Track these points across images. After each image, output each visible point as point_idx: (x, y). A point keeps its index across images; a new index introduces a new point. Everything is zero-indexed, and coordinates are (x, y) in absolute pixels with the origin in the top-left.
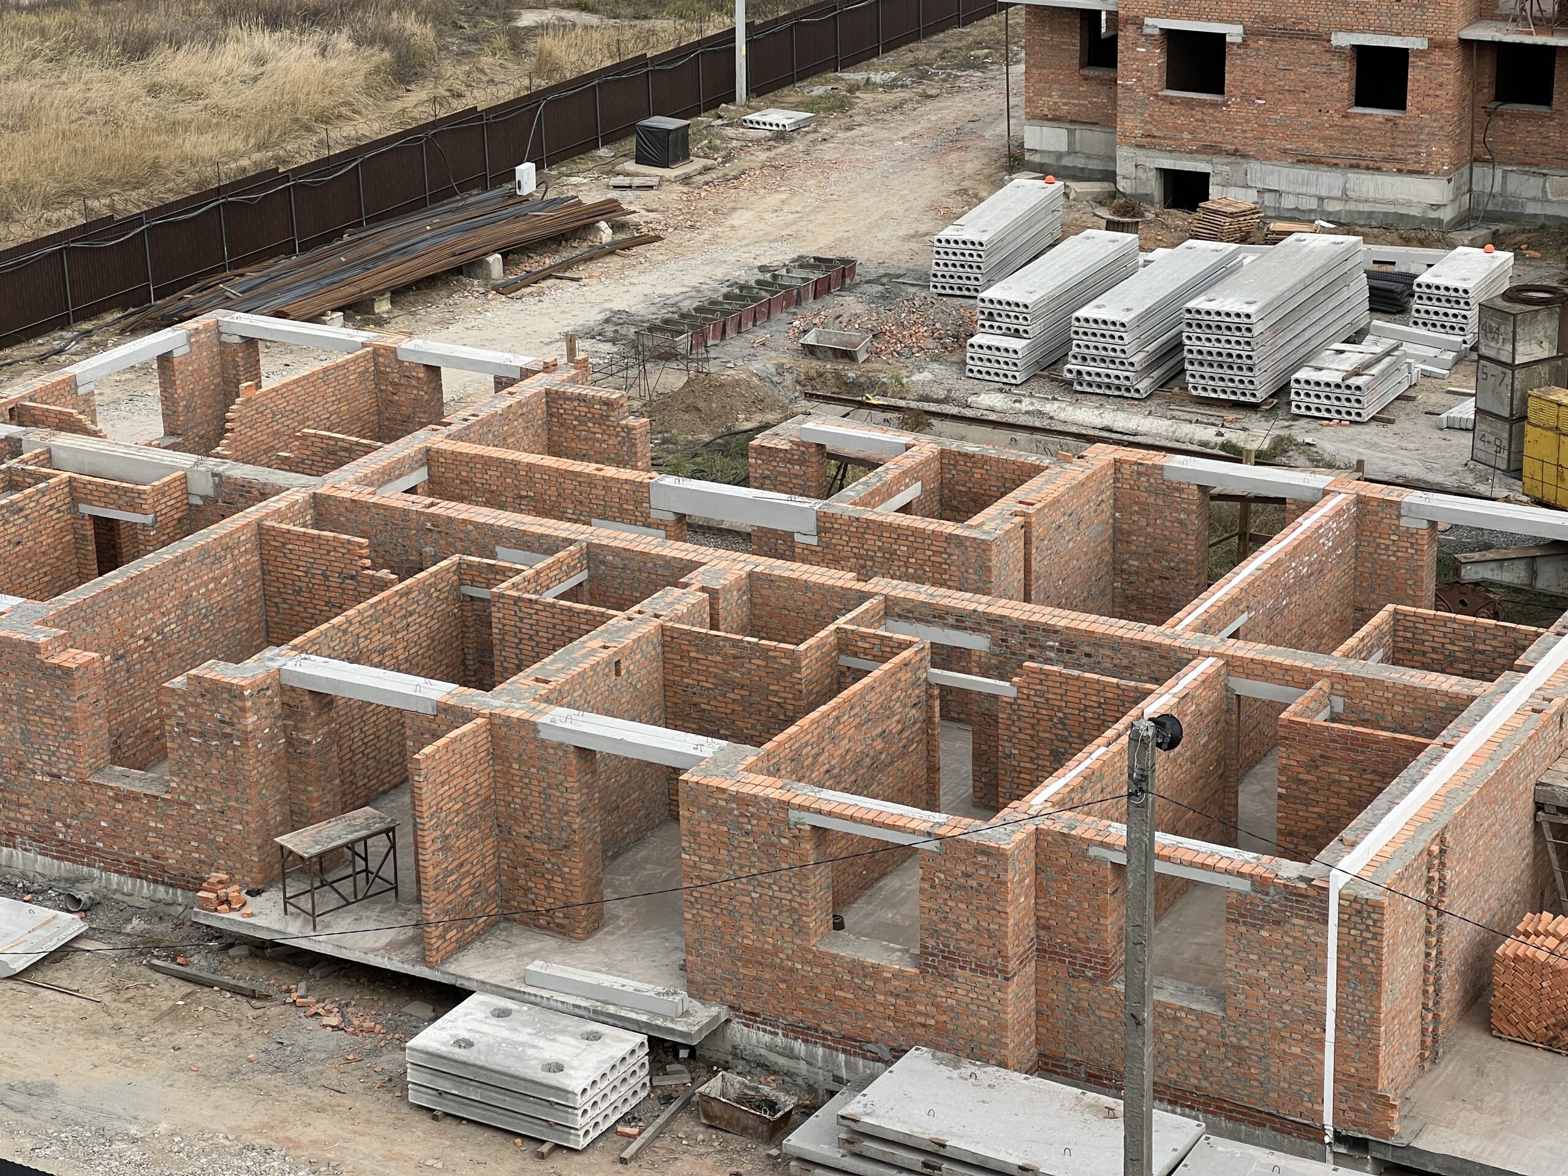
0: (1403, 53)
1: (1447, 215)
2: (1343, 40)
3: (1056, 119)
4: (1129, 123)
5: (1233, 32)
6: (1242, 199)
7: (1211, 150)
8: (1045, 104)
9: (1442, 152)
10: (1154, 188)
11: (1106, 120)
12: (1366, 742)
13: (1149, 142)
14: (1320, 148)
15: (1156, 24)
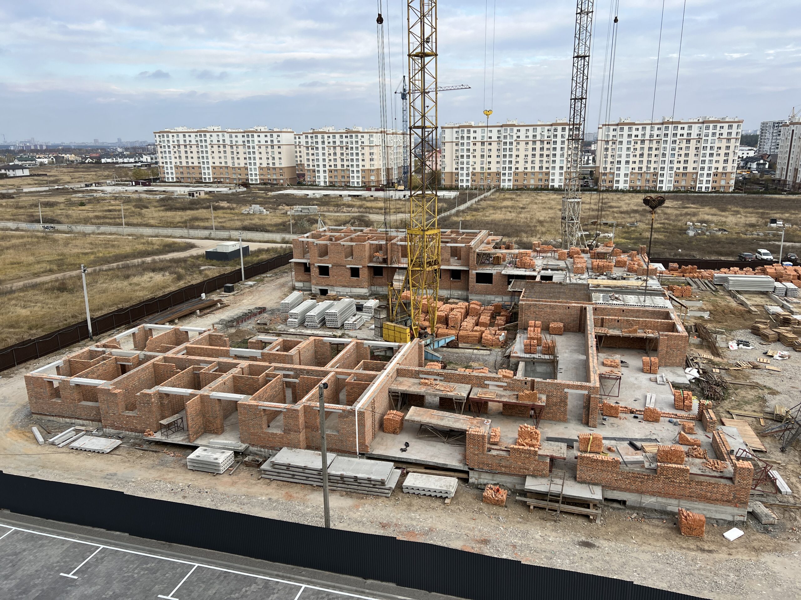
0: (358, 268)
1: (368, 294)
2: (348, 266)
3: (301, 281)
4: (314, 281)
5: (330, 266)
6: (334, 293)
7: (328, 285)
8: (298, 279)
9: (366, 284)
10: (319, 292)
11: (309, 281)
12: (361, 384)
13: (317, 284)
14: (346, 284)
15: (317, 265)
